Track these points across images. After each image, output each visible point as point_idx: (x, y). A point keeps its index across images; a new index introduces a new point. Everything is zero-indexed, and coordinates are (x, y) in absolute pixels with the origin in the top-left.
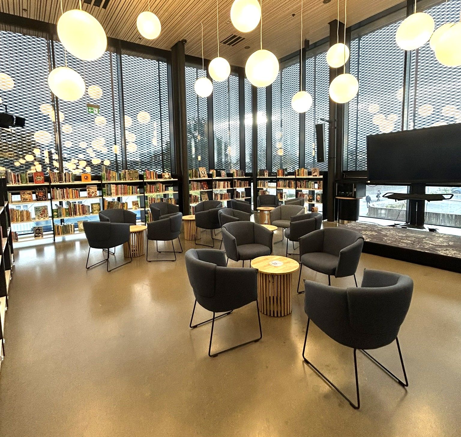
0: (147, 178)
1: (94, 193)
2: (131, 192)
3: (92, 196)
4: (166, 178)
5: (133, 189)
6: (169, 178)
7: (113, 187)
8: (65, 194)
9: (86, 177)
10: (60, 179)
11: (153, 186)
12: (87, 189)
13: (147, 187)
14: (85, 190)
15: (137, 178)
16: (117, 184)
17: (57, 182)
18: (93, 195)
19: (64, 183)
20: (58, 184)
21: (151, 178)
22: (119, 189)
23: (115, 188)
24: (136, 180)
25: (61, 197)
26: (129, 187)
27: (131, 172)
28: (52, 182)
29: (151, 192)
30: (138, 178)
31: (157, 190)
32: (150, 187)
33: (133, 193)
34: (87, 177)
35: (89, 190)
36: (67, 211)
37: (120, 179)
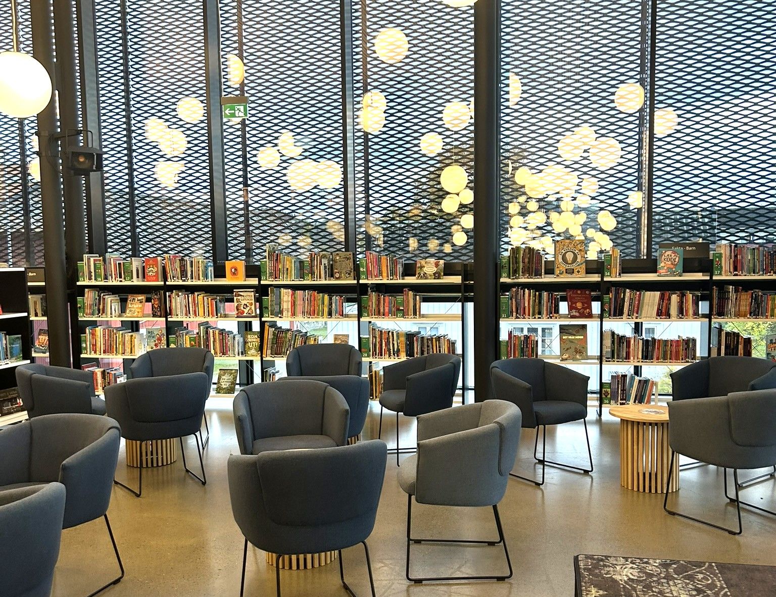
0: (368, 274)
1: (248, 308)
2: (326, 310)
3: (245, 314)
4: (425, 276)
5: (331, 304)
6: (437, 275)
7: (286, 295)
8: (190, 305)
9: (233, 270)
10: (184, 273)
11: (387, 298)
12: (235, 298)
13: (369, 300)
14: (232, 300)
15: (349, 274)
16: (294, 288)
17: (178, 279)
18: (246, 311)
19: (189, 283)
20: (181, 283)
21: (380, 273)
22: (299, 302)
23: (290, 299)
24: (346, 278)
25: (184, 312)
26: (323, 298)
27: (338, 258)
28: (169, 280)
29: (379, 314)
30: (352, 274)
31: (398, 310)
32: (379, 300)
33: (330, 314)
34: (236, 270)
35: (238, 301)
36: (193, 343)
37: (302, 277)
